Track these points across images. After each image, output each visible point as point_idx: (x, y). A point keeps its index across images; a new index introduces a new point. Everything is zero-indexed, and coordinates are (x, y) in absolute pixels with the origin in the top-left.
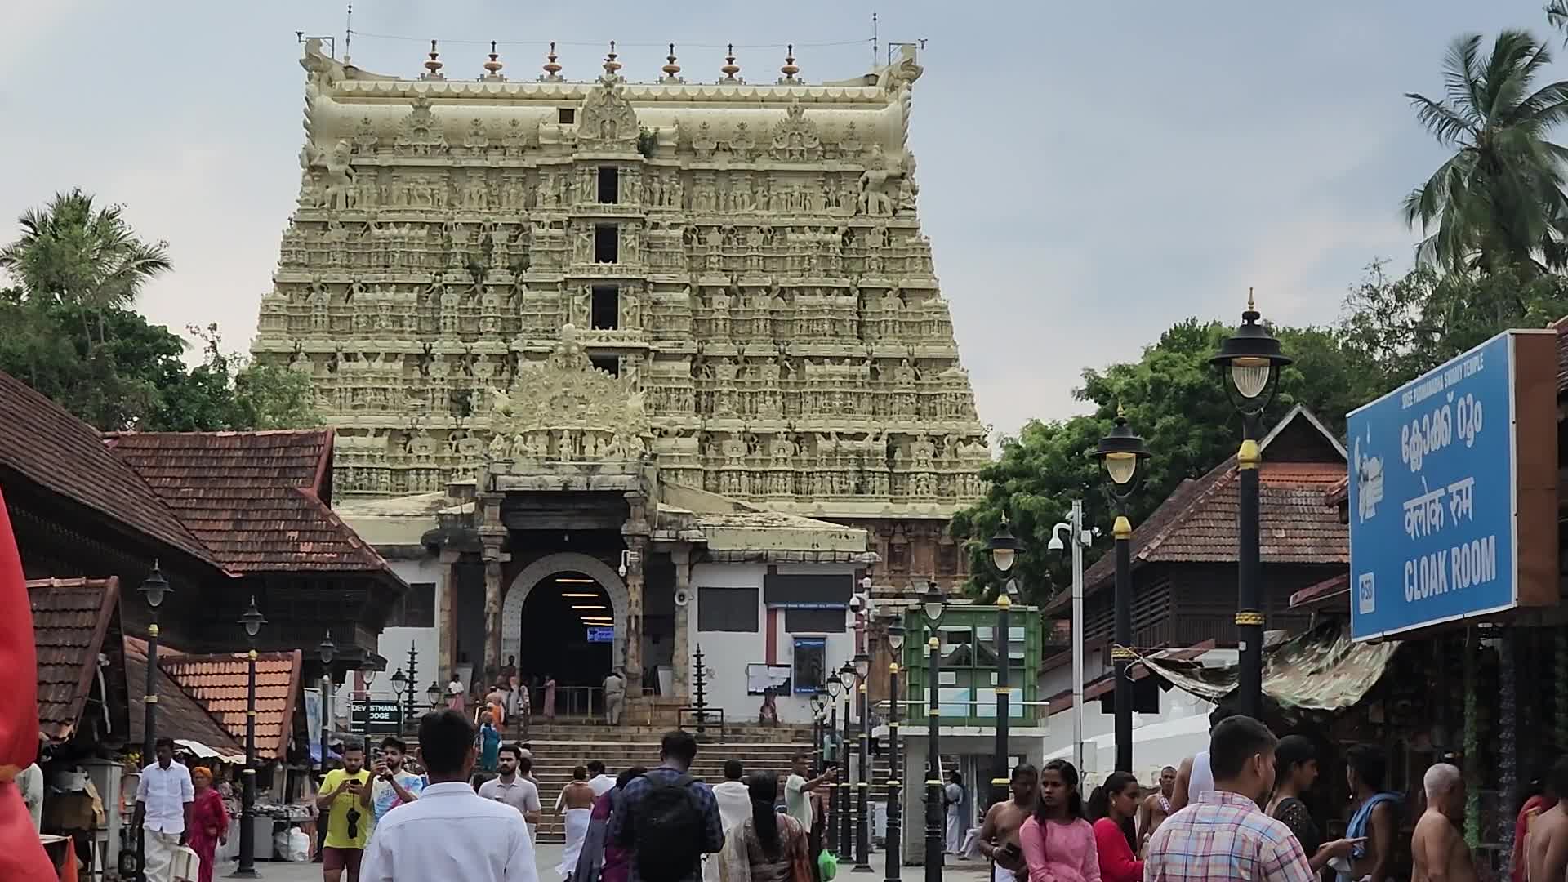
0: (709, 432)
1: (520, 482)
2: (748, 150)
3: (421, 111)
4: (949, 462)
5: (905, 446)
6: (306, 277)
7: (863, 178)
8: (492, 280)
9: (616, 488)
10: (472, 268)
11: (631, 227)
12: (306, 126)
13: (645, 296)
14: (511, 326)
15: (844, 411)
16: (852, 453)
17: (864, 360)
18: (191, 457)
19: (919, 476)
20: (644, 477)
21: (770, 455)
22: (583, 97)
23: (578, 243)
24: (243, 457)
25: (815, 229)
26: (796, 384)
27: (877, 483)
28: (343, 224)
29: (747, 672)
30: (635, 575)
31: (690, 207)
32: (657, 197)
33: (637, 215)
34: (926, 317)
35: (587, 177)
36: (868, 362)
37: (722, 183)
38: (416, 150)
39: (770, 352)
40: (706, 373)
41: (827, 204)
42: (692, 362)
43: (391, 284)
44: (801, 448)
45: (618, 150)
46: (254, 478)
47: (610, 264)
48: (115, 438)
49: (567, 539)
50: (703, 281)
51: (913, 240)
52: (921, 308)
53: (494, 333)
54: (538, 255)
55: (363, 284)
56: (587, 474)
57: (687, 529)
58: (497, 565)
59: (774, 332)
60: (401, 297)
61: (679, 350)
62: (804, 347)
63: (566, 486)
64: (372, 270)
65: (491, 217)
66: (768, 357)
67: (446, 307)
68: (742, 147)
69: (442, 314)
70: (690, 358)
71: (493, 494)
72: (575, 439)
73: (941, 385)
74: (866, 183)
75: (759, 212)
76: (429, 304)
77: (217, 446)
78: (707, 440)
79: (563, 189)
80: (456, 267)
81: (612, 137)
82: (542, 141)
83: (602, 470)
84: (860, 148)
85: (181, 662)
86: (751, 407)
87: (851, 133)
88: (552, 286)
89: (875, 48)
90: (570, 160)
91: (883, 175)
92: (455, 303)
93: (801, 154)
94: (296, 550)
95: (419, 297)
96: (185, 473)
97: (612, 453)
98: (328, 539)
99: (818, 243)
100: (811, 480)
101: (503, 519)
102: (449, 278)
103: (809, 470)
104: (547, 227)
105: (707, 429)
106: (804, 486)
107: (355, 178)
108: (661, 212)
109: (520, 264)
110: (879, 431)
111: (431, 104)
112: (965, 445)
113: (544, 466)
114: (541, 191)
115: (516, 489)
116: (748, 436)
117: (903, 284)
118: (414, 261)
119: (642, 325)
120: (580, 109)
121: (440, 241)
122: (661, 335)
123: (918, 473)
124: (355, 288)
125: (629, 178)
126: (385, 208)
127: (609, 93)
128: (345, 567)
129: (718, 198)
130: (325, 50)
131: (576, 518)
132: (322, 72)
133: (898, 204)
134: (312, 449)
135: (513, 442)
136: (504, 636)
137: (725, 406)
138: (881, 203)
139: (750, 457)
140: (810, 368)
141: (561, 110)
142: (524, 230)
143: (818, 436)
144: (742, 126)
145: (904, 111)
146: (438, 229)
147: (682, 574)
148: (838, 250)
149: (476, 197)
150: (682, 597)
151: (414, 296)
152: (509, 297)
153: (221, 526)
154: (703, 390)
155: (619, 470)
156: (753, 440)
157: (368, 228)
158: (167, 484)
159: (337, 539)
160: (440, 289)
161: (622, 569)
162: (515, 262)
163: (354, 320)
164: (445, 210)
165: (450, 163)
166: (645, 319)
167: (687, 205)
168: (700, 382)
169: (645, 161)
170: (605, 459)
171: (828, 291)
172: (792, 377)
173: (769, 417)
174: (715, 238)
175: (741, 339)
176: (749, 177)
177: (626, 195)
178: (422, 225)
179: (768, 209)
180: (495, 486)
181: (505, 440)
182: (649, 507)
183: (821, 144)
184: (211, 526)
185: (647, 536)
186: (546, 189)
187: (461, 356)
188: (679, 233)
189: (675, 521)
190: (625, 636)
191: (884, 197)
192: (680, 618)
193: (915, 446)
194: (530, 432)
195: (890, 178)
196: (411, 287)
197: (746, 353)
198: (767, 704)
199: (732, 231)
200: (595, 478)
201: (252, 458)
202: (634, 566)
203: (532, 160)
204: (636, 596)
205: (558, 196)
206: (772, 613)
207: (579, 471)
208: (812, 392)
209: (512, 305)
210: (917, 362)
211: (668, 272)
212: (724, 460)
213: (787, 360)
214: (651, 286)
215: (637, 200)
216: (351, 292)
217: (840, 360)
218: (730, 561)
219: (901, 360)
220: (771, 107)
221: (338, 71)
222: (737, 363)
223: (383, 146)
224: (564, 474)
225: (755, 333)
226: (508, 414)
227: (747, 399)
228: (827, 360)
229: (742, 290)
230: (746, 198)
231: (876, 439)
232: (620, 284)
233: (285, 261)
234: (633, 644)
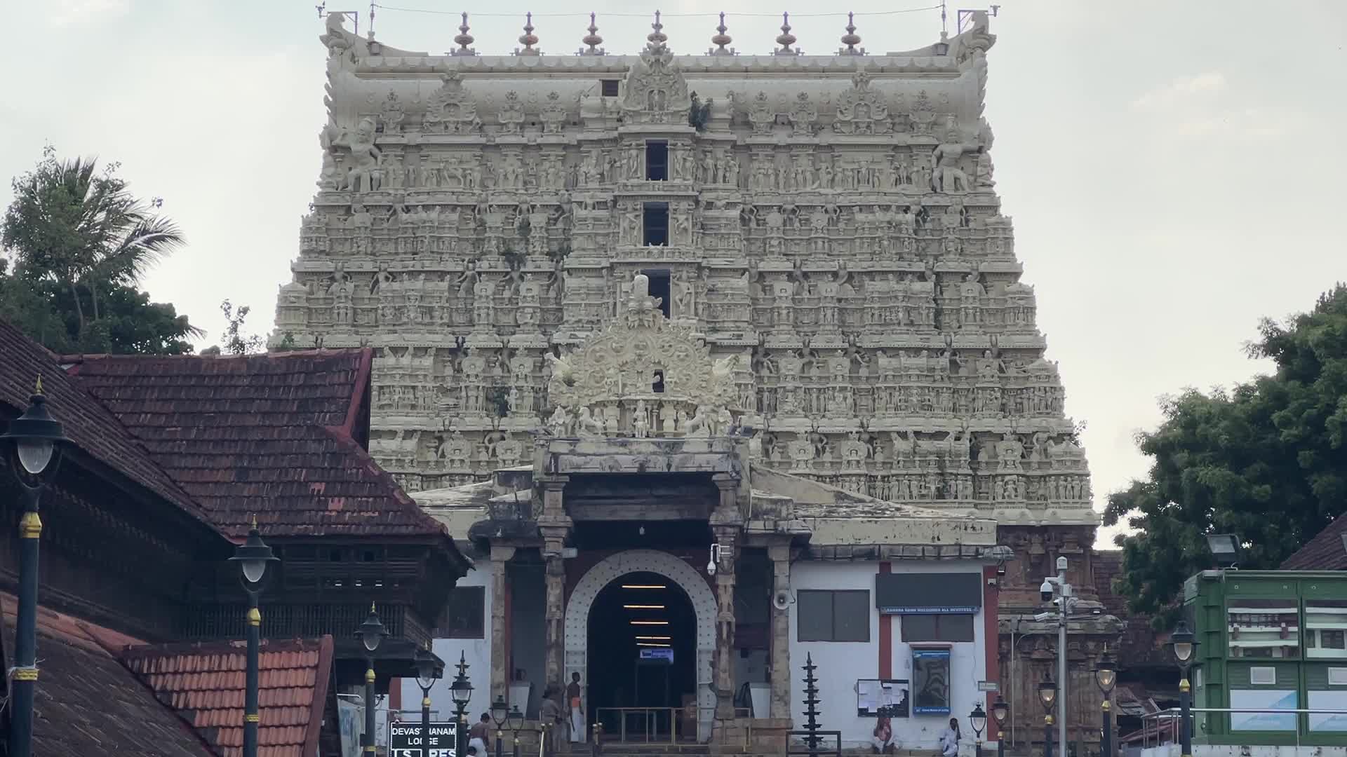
0: (772, 433)
1: (586, 463)
2: (810, 123)
3: (452, 85)
4: (1039, 463)
5: (989, 445)
6: (327, 265)
7: (937, 152)
8: (530, 267)
9: (703, 469)
10: (509, 256)
11: (684, 205)
12: (327, 103)
13: (700, 283)
14: (552, 316)
15: (922, 408)
16: (931, 453)
17: (942, 351)
18: (181, 387)
19: (1007, 478)
20: (736, 456)
21: (841, 457)
22: (627, 70)
23: (624, 224)
24: (250, 386)
25: (887, 208)
26: (868, 378)
27: (960, 487)
28: (367, 208)
29: (857, 689)
30: (725, 573)
31: (746, 186)
32: (710, 174)
33: (690, 193)
34: (1009, 304)
35: (634, 152)
36: (947, 354)
37: (782, 157)
38: (447, 127)
39: (838, 343)
40: (768, 368)
41: (898, 181)
42: (753, 355)
43: (420, 272)
44: (874, 449)
45: (668, 123)
46: (265, 414)
47: (660, 247)
48: (79, 363)
49: (642, 531)
50: (763, 266)
51: (993, 219)
52: (1006, 294)
53: (533, 325)
54: (580, 238)
55: (389, 273)
56: (667, 453)
57: (786, 519)
58: (560, 563)
59: (843, 322)
60: (430, 286)
61: (738, 342)
62: (876, 338)
63: (642, 466)
64: (398, 258)
65: (528, 199)
66: (836, 350)
67: (481, 297)
68: (803, 119)
69: (476, 305)
70: (750, 350)
71: (554, 478)
72: (651, 411)
73: (1027, 378)
74: (940, 158)
75: (822, 191)
76: (462, 294)
77: (215, 372)
78: (771, 441)
79: (607, 167)
80: (490, 252)
81: (662, 108)
82: (583, 114)
83: (685, 448)
84: (933, 119)
85: (153, 655)
86: (819, 405)
87: (923, 103)
88: (597, 272)
89: (944, 16)
90: (615, 134)
91: (958, 148)
92: (490, 292)
93: (868, 127)
94: (323, 508)
95: (451, 287)
96: (172, 407)
97: (695, 428)
98: (366, 493)
99: (889, 222)
100: (886, 485)
101: (567, 508)
102: (484, 265)
103: (884, 473)
104: (589, 208)
105: (771, 429)
106: (879, 491)
107: (380, 158)
108: (716, 190)
109: (560, 250)
110: (960, 429)
111: (463, 78)
112: (1056, 444)
113: (615, 444)
114: (584, 169)
115: (582, 471)
116: (816, 437)
117: (983, 268)
118: (444, 248)
119: (696, 314)
120: (625, 81)
121: (472, 225)
122: (718, 325)
123: (1003, 475)
124: (381, 277)
125: (680, 154)
126: (411, 190)
127: (657, 61)
128: (389, 531)
129: (777, 175)
130: (348, 26)
131: (654, 506)
132: (345, 49)
133: (975, 180)
134: (343, 374)
135: (576, 416)
136: (567, 648)
137: (790, 403)
138: (956, 179)
139: (818, 460)
140: (883, 361)
141: (603, 81)
142: (564, 212)
143: (894, 436)
144: (803, 96)
145: (979, 80)
146: (469, 212)
147: (781, 572)
148: (911, 231)
149: (511, 177)
150: (782, 599)
151: (445, 285)
152: (549, 286)
153: (219, 476)
154: (765, 387)
155: (705, 448)
156: (821, 441)
157: (395, 211)
158: (146, 422)
159: (379, 493)
160: (473, 278)
161: (711, 566)
162: (555, 247)
163: (380, 312)
164: (477, 192)
165: (483, 140)
166: (700, 307)
167: (743, 183)
168: (760, 379)
169: (698, 134)
170: (688, 435)
171: (901, 275)
172: (863, 372)
173: (839, 415)
174: (774, 219)
175: (806, 329)
176: (811, 152)
177: (677, 172)
178: (454, 208)
179: (832, 187)
180: (556, 467)
181: (568, 413)
182: (741, 492)
183: (890, 116)
184: (207, 476)
185: (741, 528)
186: (589, 167)
187: (497, 351)
188: (735, 213)
189: (772, 510)
190: (715, 648)
191: (959, 173)
192: (779, 625)
193: (1001, 446)
194: (597, 404)
195: (966, 152)
196: (442, 275)
197: (812, 345)
198: (880, 727)
199: (793, 211)
200: (677, 458)
201: (263, 387)
202: (725, 563)
203: (572, 137)
204: (727, 598)
205: (602, 174)
206: (885, 620)
207: (656, 449)
208: (886, 388)
209: (552, 294)
210: (1000, 353)
211: (724, 256)
212: (790, 464)
213: (857, 352)
214: (707, 272)
215: (689, 177)
216: (377, 281)
217: (917, 351)
218: (835, 558)
219: (983, 351)
220: (834, 77)
221: (361, 49)
222: (801, 355)
223: (410, 124)
224: (640, 453)
225: (821, 322)
226: (570, 383)
227: (814, 395)
228: (901, 352)
229: (806, 275)
230: (808, 175)
231: (958, 439)
232: (672, 269)
233: (306, 248)
234: (724, 657)
